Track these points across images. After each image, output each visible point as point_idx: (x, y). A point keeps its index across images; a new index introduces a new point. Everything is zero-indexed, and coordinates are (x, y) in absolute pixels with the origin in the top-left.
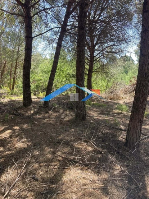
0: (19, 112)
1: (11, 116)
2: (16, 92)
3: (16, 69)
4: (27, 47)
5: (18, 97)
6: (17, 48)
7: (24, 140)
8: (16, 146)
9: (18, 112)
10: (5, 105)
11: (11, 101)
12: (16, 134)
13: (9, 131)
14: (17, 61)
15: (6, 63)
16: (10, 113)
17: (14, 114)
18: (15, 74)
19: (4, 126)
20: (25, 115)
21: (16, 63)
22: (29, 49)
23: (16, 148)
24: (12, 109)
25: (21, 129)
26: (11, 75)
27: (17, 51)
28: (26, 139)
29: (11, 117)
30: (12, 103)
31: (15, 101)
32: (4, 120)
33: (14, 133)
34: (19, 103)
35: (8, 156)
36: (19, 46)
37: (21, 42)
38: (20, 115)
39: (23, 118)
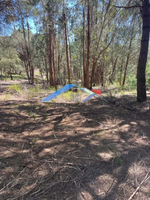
0: (134, 107)
1: (126, 110)
2: (127, 87)
3: (127, 63)
4: (144, 38)
5: (130, 92)
6: (129, 42)
7: (144, 137)
8: (138, 142)
9: (132, 108)
10: (119, 100)
11: (124, 96)
12: (135, 129)
13: (127, 125)
14: (128, 56)
15: (117, 59)
16: (125, 108)
17: (128, 109)
18: (126, 69)
19: (121, 119)
20: (140, 111)
21: (128, 58)
22: (146, 40)
23: (137, 144)
24: (126, 104)
25: (139, 125)
26: (121, 71)
27: (129, 45)
28: (146, 137)
29: (126, 112)
30: (124, 98)
31: (126, 96)
32: (120, 114)
33: (132, 128)
34: (131, 98)
35: (131, 150)
36: (131, 39)
37: (133, 36)
38: (135, 110)
39: (138, 114)
